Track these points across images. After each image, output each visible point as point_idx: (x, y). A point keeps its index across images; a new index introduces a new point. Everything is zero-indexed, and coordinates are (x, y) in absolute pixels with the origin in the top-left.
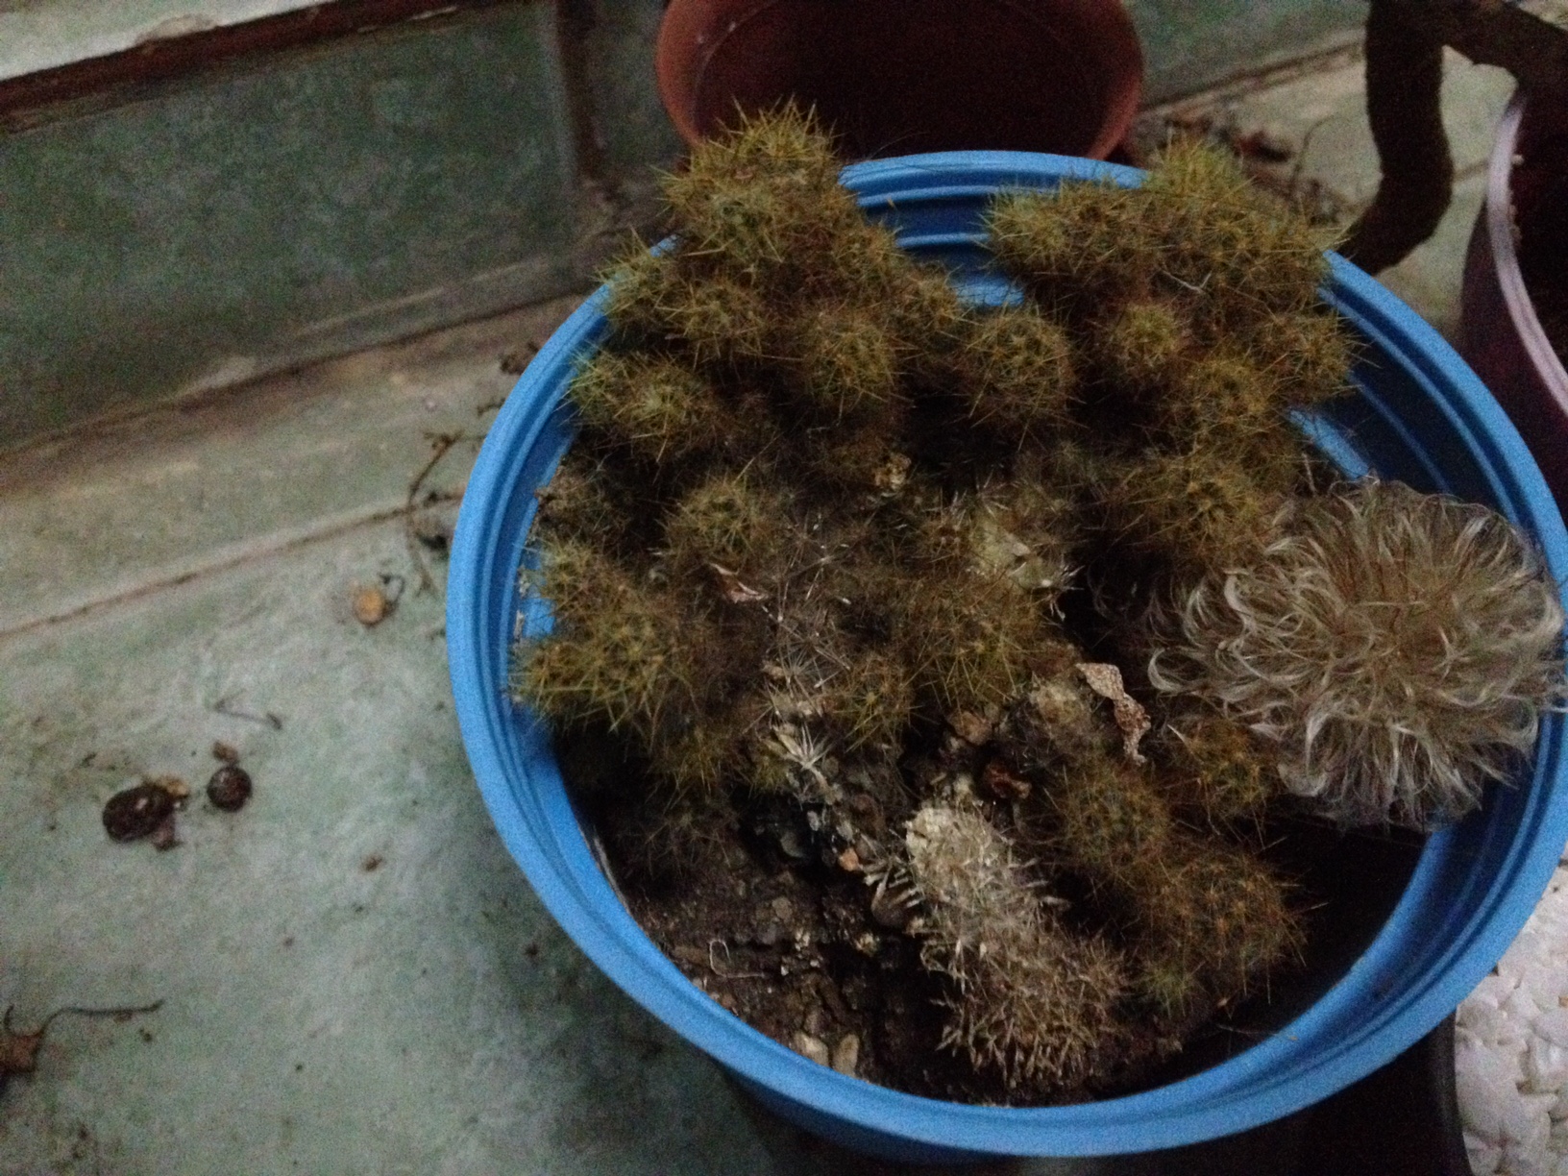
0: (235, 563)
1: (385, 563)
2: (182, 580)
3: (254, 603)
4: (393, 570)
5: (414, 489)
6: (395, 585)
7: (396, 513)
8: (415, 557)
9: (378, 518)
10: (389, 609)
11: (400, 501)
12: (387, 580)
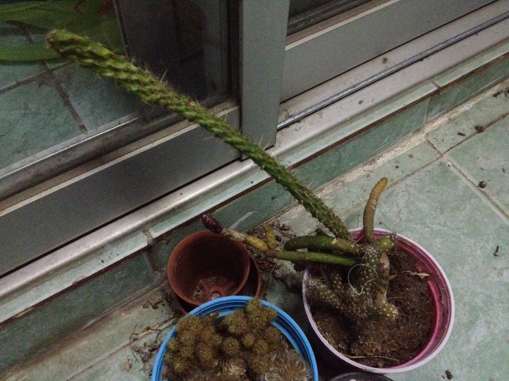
0: (100, 362)
1: (128, 357)
2: (90, 367)
3: (105, 370)
4: (130, 358)
5: (130, 338)
6: (131, 361)
7: (128, 344)
8: (133, 354)
9: (125, 346)
10: (130, 366)
11: (128, 342)
12: (129, 360)
